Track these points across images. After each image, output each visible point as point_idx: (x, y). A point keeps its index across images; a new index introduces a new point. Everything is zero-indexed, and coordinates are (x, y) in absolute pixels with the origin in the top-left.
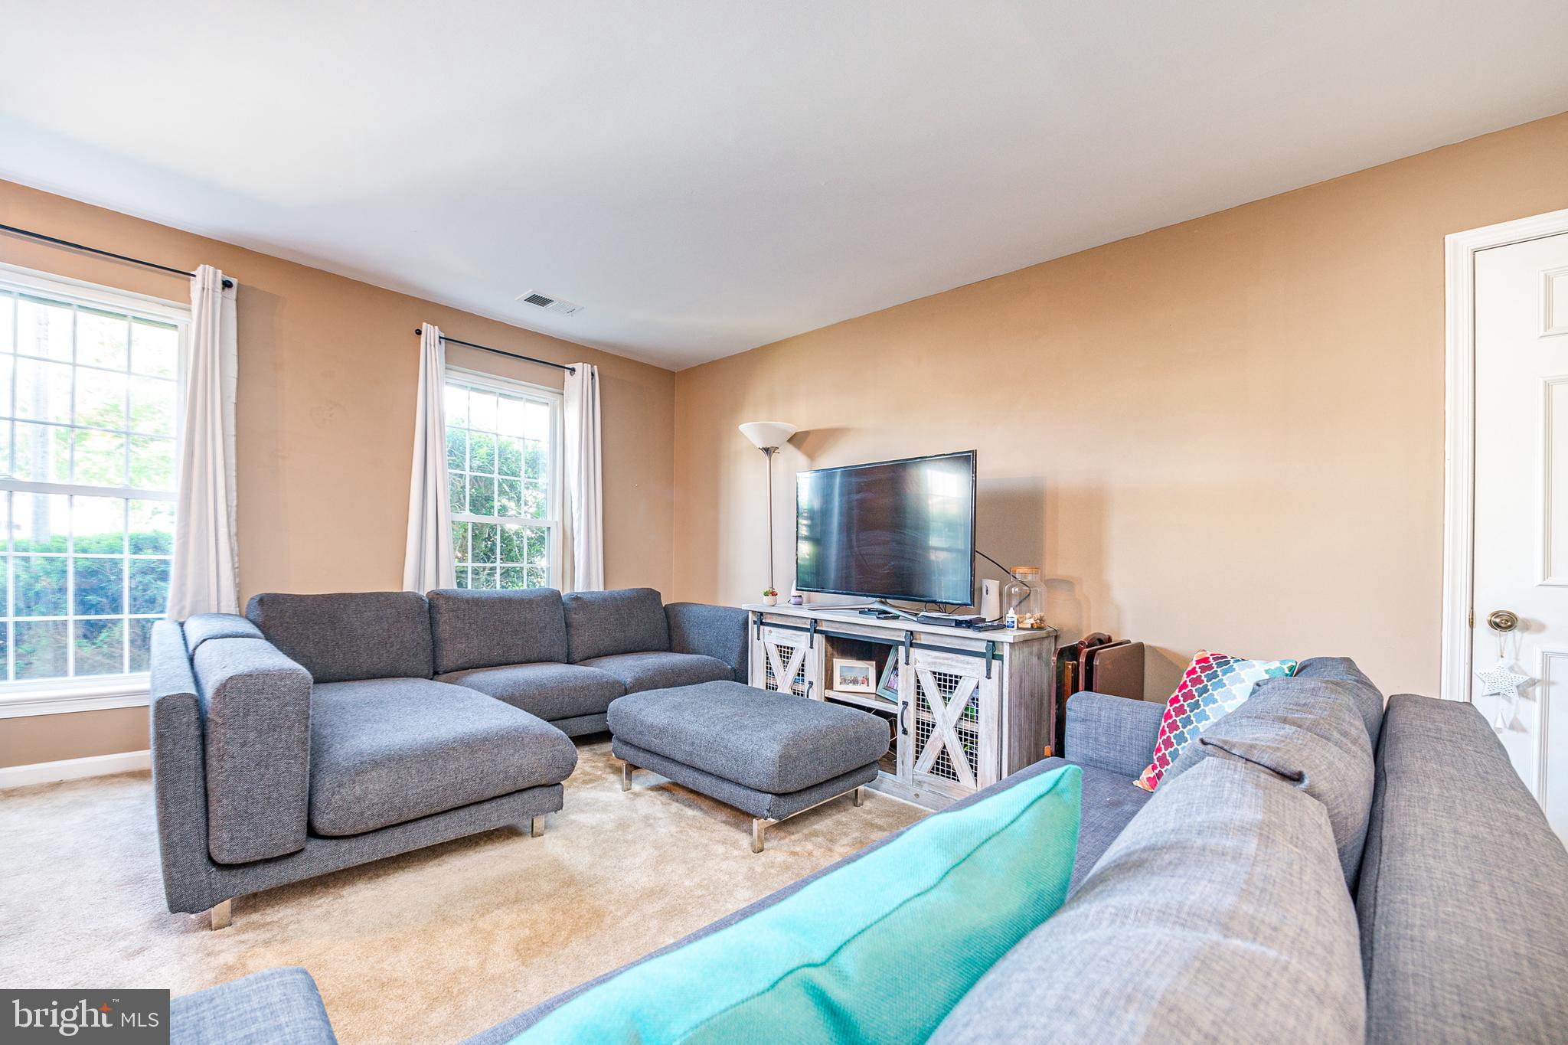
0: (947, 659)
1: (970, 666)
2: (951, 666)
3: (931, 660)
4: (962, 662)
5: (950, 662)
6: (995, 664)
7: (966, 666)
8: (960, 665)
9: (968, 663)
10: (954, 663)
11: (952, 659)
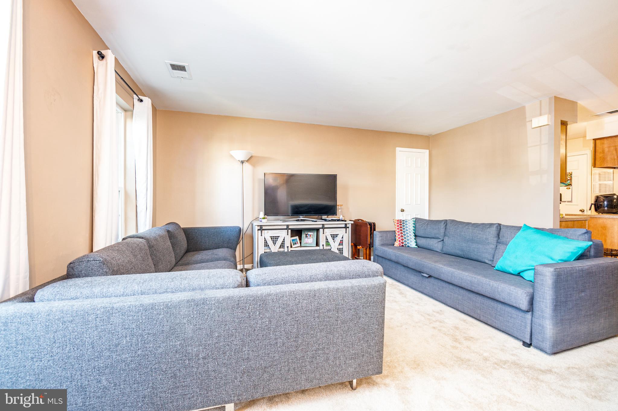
0: (335, 230)
1: (341, 231)
2: (336, 232)
3: (330, 231)
4: (339, 230)
5: (336, 231)
6: (347, 229)
7: (340, 231)
8: (339, 231)
9: (341, 230)
10: (337, 231)
11: (337, 230)
